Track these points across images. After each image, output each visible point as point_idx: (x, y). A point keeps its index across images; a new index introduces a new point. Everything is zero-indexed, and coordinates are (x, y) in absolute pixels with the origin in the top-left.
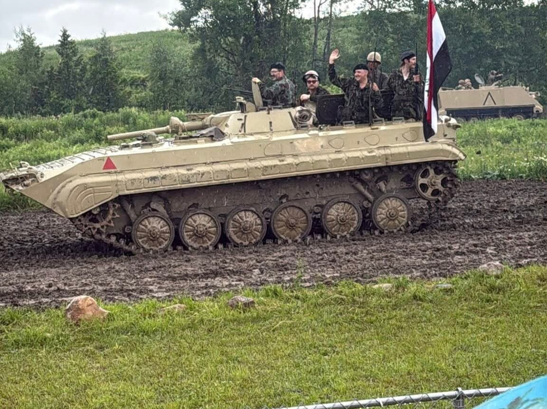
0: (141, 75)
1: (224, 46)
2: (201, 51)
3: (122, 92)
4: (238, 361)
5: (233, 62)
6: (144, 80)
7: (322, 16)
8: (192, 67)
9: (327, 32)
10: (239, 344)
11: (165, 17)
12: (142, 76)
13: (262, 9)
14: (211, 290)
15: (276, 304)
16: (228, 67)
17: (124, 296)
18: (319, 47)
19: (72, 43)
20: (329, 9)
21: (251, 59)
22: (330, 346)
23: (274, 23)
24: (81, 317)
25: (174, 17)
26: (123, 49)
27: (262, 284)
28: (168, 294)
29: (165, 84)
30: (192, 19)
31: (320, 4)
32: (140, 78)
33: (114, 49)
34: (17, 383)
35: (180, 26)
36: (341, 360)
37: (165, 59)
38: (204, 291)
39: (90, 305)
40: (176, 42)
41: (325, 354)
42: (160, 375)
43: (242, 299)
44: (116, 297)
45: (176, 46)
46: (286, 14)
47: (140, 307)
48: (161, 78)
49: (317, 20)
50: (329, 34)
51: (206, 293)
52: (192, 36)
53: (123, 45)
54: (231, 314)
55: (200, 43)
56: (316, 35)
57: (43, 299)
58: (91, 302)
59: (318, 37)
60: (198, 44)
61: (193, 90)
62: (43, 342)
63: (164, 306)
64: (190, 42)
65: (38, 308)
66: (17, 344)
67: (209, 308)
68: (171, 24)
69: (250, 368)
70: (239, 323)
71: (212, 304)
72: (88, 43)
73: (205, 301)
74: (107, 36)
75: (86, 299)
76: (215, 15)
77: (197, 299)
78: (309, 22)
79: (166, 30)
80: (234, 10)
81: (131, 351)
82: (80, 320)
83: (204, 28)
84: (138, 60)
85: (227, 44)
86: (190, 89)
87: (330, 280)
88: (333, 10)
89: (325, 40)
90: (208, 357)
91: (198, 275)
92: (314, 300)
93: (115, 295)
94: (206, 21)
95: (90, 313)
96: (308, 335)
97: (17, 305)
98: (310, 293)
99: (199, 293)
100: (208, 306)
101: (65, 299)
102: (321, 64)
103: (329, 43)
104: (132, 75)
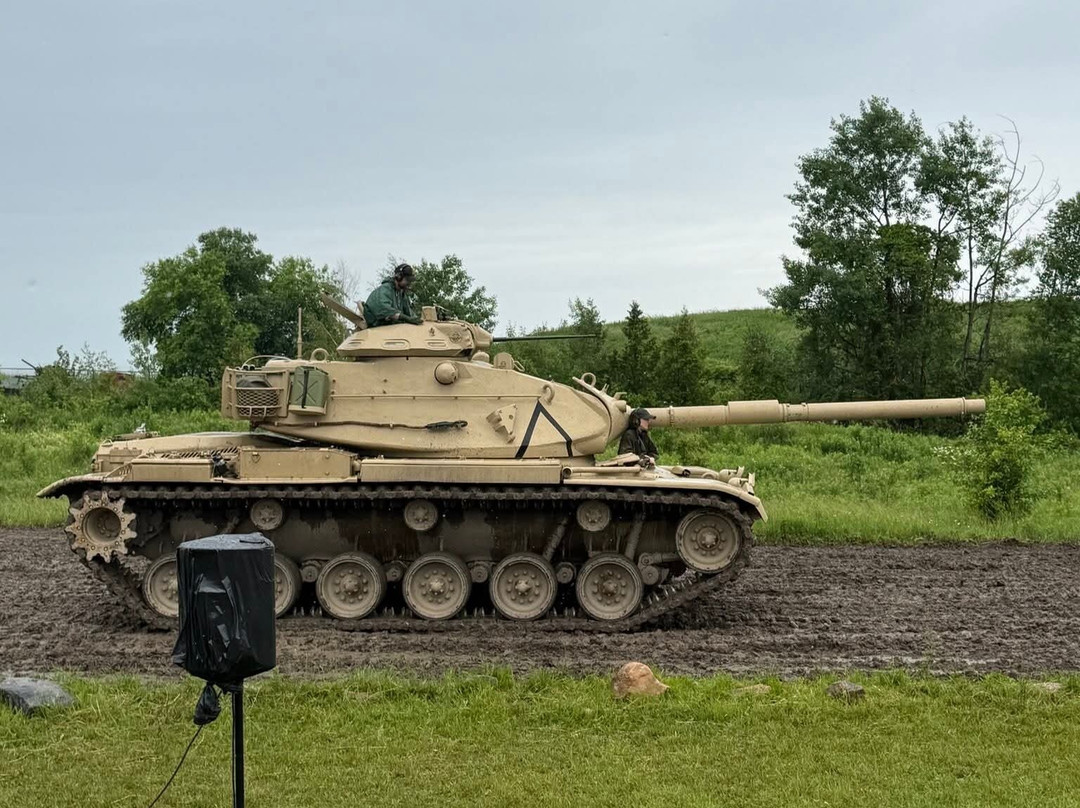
0: (730, 366)
1: (843, 334)
2: (811, 341)
3: (703, 388)
4: (838, 773)
5: (852, 356)
6: (732, 374)
7: (979, 300)
8: (798, 359)
9: (985, 322)
10: (841, 748)
11: (766, 294)
12: (732, 368)
13: (898, 288)
14: (806, 668)
15: (894, 696)
16: (847, 363)
17: (689, 665)
18: (974, 341)
19: (644, 321)
20: (991, 292)
21: (879, 354)
22: (969, 765)
23: (913, 309)
24: (632, 690)
25: (776, 295)
26: (708, 332)
27: (876, 667)
28: (747, 668)
29: (761, 380)
30: (802, 298)
31: (979, 286)
32: (727, 370)
33: (697, 331)
34: (543, 773)
35: (784, 306)
36: (982, 786)
37: (763, 349)
38: (797, 669)
39: (644, 676)
40: (779, 325)
41: (960, 776)
42: (729, 782)
43: (846, 685)
44: (678, 666)
45: (778, 330)
46: (929, 297)
47: (710, 683)
48: (755, 372)
49: (972, 306)
50: (988, 326)
51: (799, 672)
52: (800, 320)
53: (708, 326)
54: (830, 704)
55: (811, 329)
56: (970, 325)
57: (584, 660)
58: (644, 672)
59: (974, 327)
60: (809, 329)
61: (797, 390)
62: (581, 719)
63: (741, 684)
64: (797, 327)
65: (578, 672)
66: (546, 719)
67: (802, 694)
68: (773, 304)
69: (854, 784)
70: (842, 718)
71: (806, 688)
72: (663, 322)
73: (798, 683)
74: (690, 313)
75: (638, 667)
76: (834, 294)
77: (786, 679)
78: (962, 307)
79: (767, 310)
80: (858, 289)
81: (695, 743)
82: (630, 694)
83: (817, 310)
84: (727, 346)
85: (846, 332)
86: (794, 389)
87: (972, 669)
88: (996, 293)
89: (982, 333)
90: (796, 762)
91: (790, 645)
92: (948, 697)
93: (677, 663)
94: (820, 302)
95: (642, 686)
96: (937, 746)
97: (550, 666)
98: (944, 686)
99: (789, 670)
100: (800, 691)
101: (613, 663)
102: (974, 364)
103: (988, 338)
104: (717, 366)
